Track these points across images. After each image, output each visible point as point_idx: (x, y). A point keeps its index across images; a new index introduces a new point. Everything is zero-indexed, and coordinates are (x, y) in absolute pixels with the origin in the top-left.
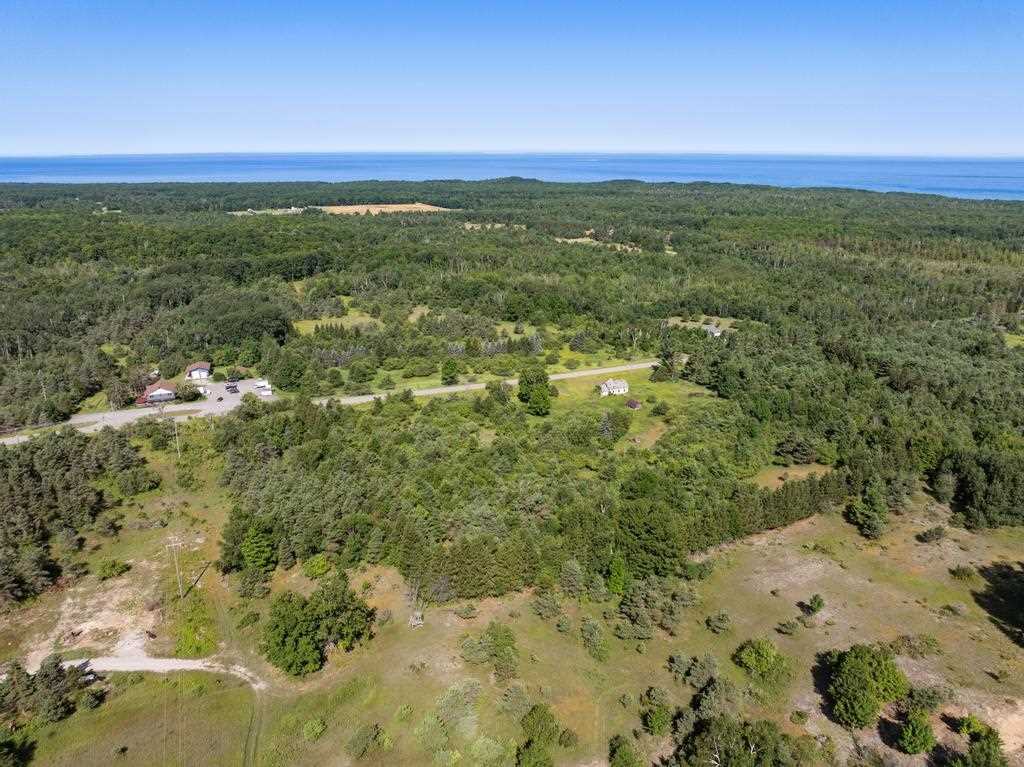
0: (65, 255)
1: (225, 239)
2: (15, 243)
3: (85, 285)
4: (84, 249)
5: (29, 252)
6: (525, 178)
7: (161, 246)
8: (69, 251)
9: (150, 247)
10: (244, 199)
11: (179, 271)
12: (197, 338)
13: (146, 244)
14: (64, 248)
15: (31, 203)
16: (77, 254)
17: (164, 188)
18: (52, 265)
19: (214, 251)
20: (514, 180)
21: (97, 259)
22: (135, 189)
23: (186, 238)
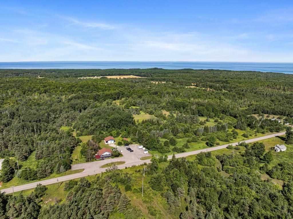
0: (35, 91)
1: (86, 87)
2: (18, 87)
3: (47, 102)
4: (41, 90)
5: (24, 90)
6: (159, 68)
7: (66, 89)
8: (36, 90)
9: (62, 89)
10: (80, 74)
11: (79, 98)
12: (103, 125)
13: (61, 88)
14: (35, 89)
15: (17, 75)
16: (39, 91)
17: (54, 71)
18: (31, 95)
19: (84, 91)
20: (156, 69)
21: (45, 93)
22: (46, 71)
23: (73, 86)
